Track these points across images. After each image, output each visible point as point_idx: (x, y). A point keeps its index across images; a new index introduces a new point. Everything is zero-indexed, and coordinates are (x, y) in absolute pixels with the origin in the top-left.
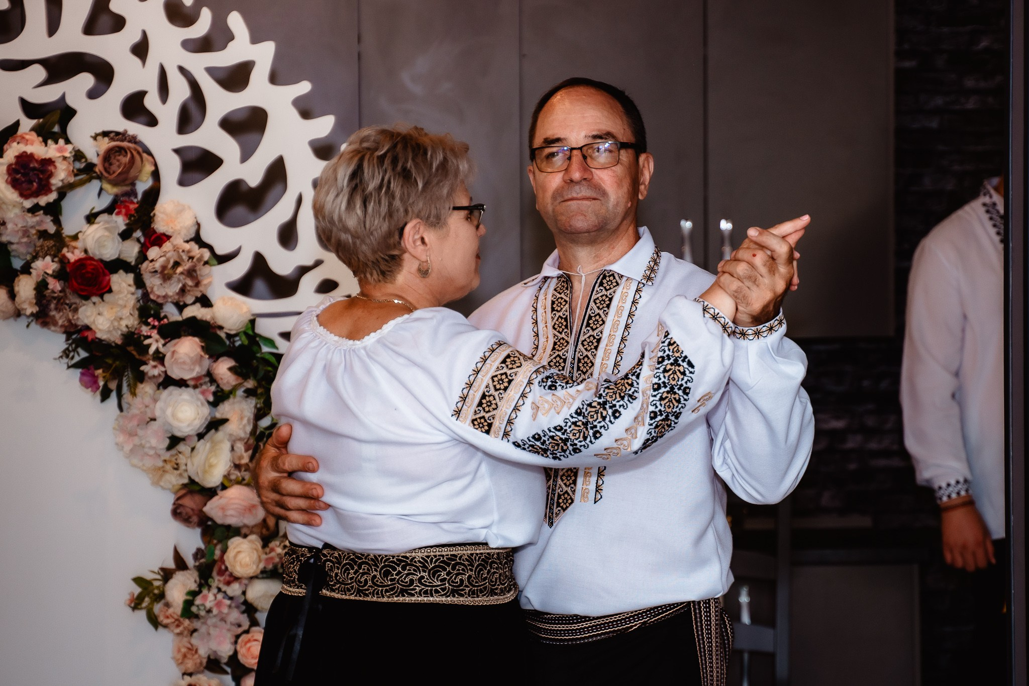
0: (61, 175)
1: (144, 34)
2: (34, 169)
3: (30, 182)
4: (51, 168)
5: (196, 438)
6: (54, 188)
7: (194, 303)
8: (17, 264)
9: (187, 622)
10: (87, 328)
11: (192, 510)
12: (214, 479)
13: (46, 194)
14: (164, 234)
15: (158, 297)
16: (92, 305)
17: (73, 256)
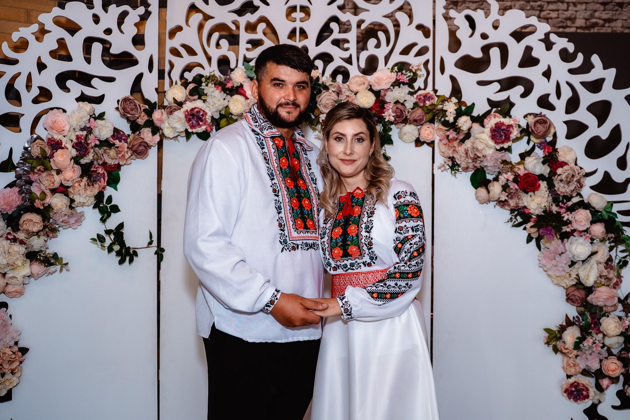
0: (515, 133)
1: (549, 67)
2: (504, 130)
3: (501, 136)
4: (511, 129)
5: (581, 262)
6: (511, 139)
7: (576, 196)
8: (489, 177)
9: (575, 352)
10: (525, 207)
11: (579, 297)
12: (589, 282)
13: (507, 142)
14: (564, 162)
15: (561, 192)
16: (529, 196)
17: (522, 172)
